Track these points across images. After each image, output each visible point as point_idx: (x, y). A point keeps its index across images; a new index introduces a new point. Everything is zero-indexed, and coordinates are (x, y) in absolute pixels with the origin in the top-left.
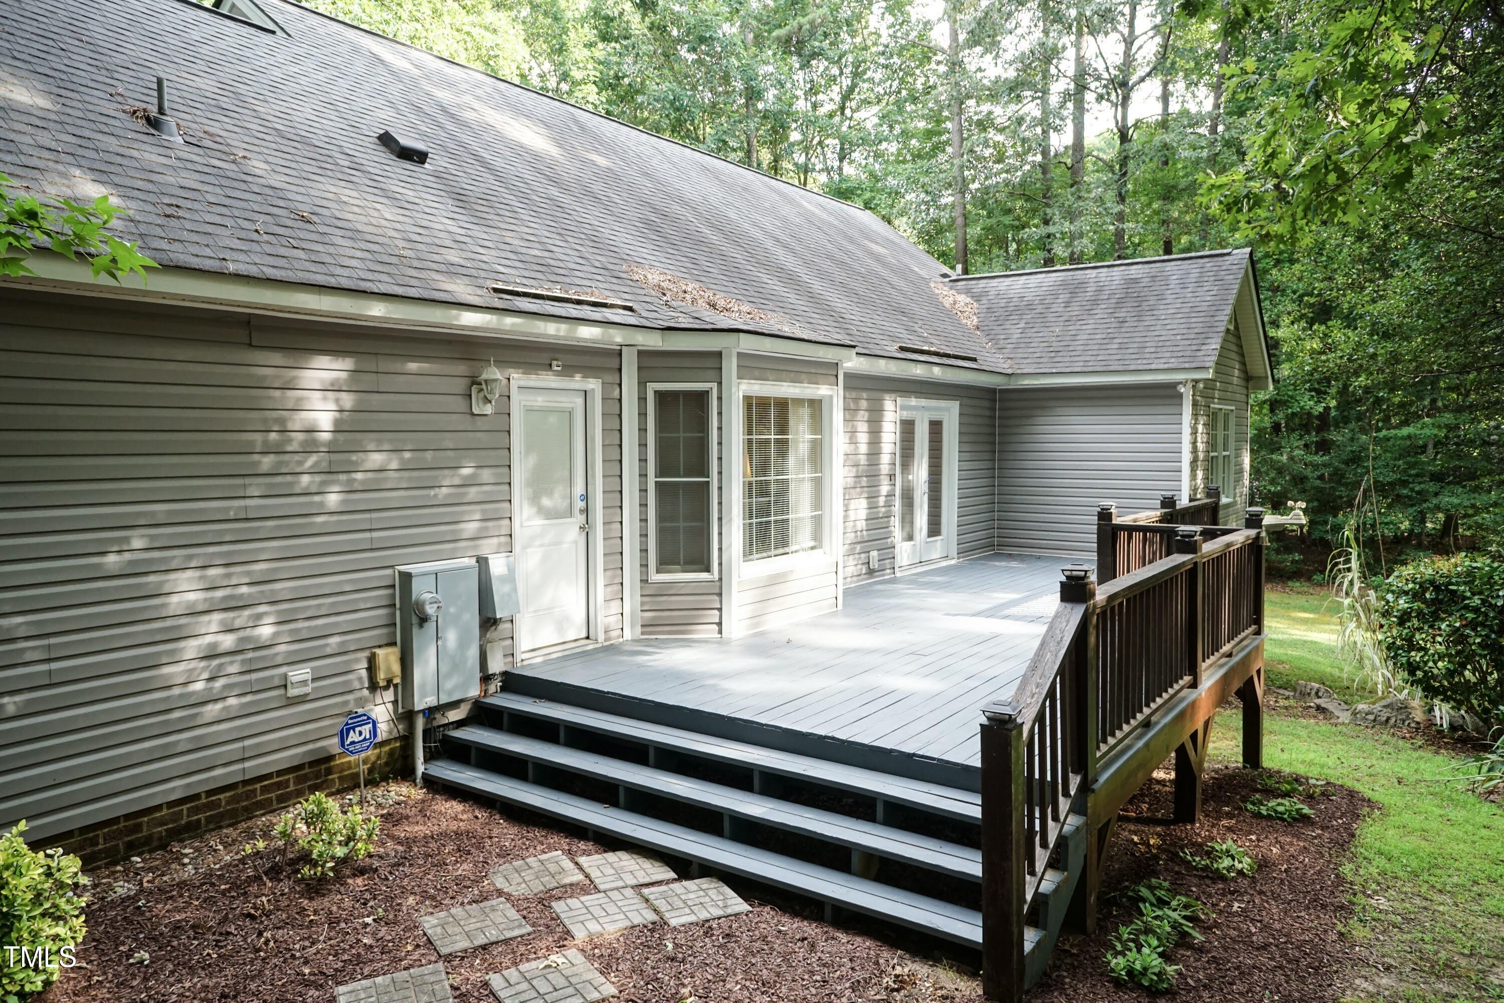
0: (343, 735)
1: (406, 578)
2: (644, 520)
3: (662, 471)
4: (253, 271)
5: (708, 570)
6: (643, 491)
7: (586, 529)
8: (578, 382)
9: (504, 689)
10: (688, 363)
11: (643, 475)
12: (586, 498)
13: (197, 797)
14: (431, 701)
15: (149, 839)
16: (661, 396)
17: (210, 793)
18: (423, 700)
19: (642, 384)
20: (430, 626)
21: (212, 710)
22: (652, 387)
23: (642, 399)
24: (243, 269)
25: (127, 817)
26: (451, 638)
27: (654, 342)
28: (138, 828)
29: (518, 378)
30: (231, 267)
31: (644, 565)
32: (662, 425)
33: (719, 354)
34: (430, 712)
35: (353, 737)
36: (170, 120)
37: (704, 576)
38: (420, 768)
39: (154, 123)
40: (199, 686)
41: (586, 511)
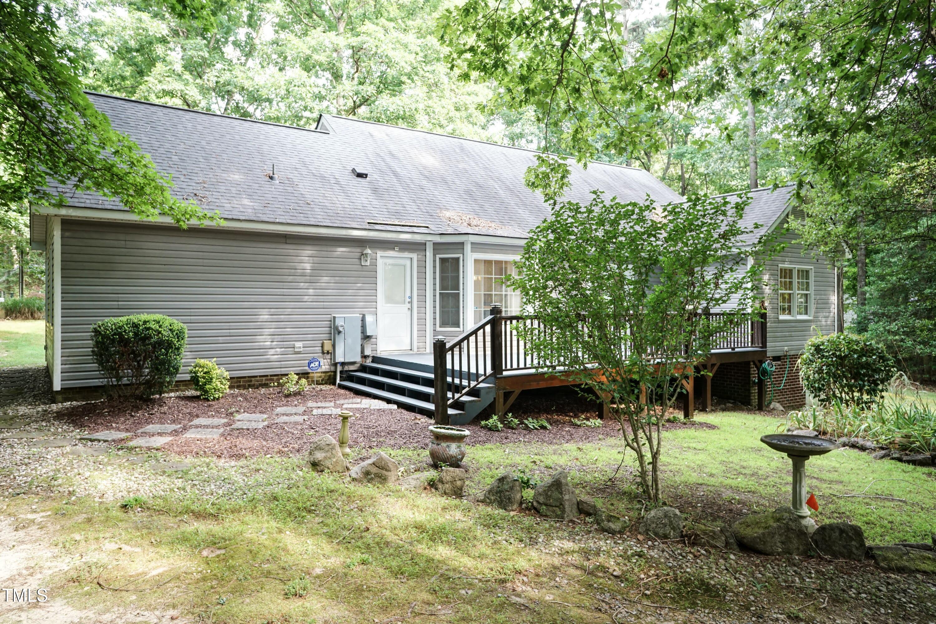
0: (309, 364)
1: (334, 318)
2: (435, 307)
3: (442, 288)
4: (284, 221)
5: (459, 327)
6: (435, 296)
7: (411, 309)
8: (407, 254)
9: (373, 362)
10: (451, 247)
11: (435, 290)
12: (411, 297)
13: (267, 376)
14: (342, 360)
15: (254, 385)
16: (443, 260)
17: (271, 376)
18: (340, 358)
19: (434, 255)
20: (342, 335)
21: (272, 351)
22: (438, 257)
23: (434, 261)
24: (281, 221)
25: (249, 377)
26: (349, 341)
27: (438, 239)
28: (251, 381)
29: (380, 253)
30: (277, 220)
31: (435, 324)
32: (442, 271)
33: (463, 244)
34: (343, 364)
35: (312, 365)
36: (276, 176)
37: (457, 329)
38: (338, 381)
39: (271, 178)
40: (268, 343)
41: (411, 303)
